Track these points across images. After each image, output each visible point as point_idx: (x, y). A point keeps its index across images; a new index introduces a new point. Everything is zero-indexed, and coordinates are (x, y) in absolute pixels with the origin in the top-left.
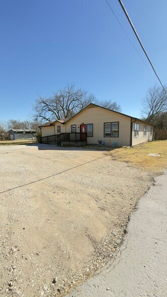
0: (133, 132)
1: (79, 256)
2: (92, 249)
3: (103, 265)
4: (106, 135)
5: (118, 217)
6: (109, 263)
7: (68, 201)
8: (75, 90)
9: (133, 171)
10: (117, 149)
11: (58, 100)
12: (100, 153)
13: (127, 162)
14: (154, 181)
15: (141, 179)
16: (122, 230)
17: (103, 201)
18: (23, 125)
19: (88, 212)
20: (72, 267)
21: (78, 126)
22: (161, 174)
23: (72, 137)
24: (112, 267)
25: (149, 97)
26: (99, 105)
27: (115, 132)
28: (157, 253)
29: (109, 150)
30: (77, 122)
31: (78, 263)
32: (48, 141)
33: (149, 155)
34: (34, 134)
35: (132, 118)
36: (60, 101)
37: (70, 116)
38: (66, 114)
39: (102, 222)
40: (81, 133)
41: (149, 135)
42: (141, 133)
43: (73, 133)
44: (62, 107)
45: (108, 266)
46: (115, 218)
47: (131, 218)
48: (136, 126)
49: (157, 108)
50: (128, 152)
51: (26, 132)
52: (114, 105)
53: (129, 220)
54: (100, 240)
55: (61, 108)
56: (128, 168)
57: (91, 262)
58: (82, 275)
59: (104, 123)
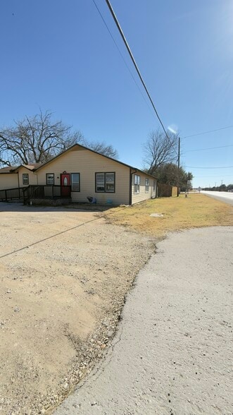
0: (133, 186)
3: (88, 372)
4: (99, 189)
6: (97, 367)
8: (52, 122)
9: (133, 237)
10: (113, 209)
11: (23, 133)
12: (89, 215)
14: (156, 248)
15: (141, 246)
16: (115, 317)
17: (92, 281)
19: (70, 300)
21: (57, 175)
22: (164, 238)
23: (48, 191)
24: (100, 371)
25: (152, 143)
26: (88, 147)
27: (111, 185)
28: (156, 336)
29: (102, 211)
30: (56, 169)
32: (6, 198)
33: (152, 215)
35: (131, 168)
36: (28, 136)
37: (44, 160)
38: (37, 157)
39: (89, 312)
40: (62, 185)
41: (152, 191)
42: (142, 188)
43: (50, 185)
44: (32, 145)
45: (95, 370)
46: (107, 303)
47: (127, 298)
48: (137, 179)
49: (160, 157)
50: (127, 212)
52: (109, 149)
53: (125, 302)
54: (85, 337)
55: (30, 147)
56: (126, 234)
59: (96, 173)
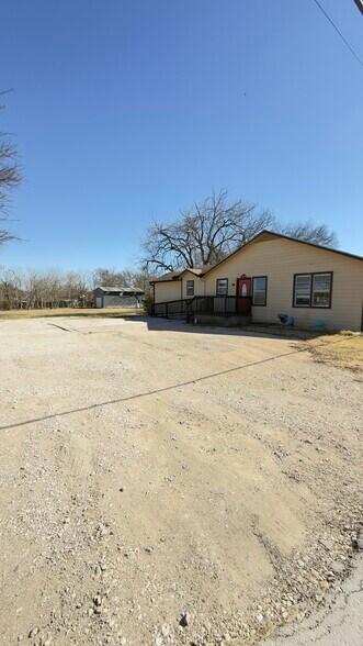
1: (236, 578)
2: (269, 570)
3: (299, 617)
5: (333, 504)
6: (314, 617)
7: (211, 447)
8: (228, 204)
10: (326, 338)
11: (190, 226)
12: (282, 345)
13: (354, 370)
16: (346, 540)
17: (294, 458)
18: (120, 279)
19: (258, 478)
20: (223, 600)
21: (233, 278)
23: (219, 304)
24: (322, 629)
26: (281, 233)
27: (322, 295)
29: (305, 339)
30: (231, 273)
31: (236, 595)
32: (167, 313)
34: (140, 298)
36: (195, 229)
37: (215, 259)
38: (206, 257)
39: (292, 510)
40: (238, 296)
43: (222, 296)
44: (200, 241)
45: (312, 622)
46: (326, 506)
50: (357, 346)
51: (125, 293)
52: (320, 233)
54: (289, 552)
55: (197, 244)
56: (357, 386)
57: (268, 600)
58: (246, 626)
59: (295, 275)
